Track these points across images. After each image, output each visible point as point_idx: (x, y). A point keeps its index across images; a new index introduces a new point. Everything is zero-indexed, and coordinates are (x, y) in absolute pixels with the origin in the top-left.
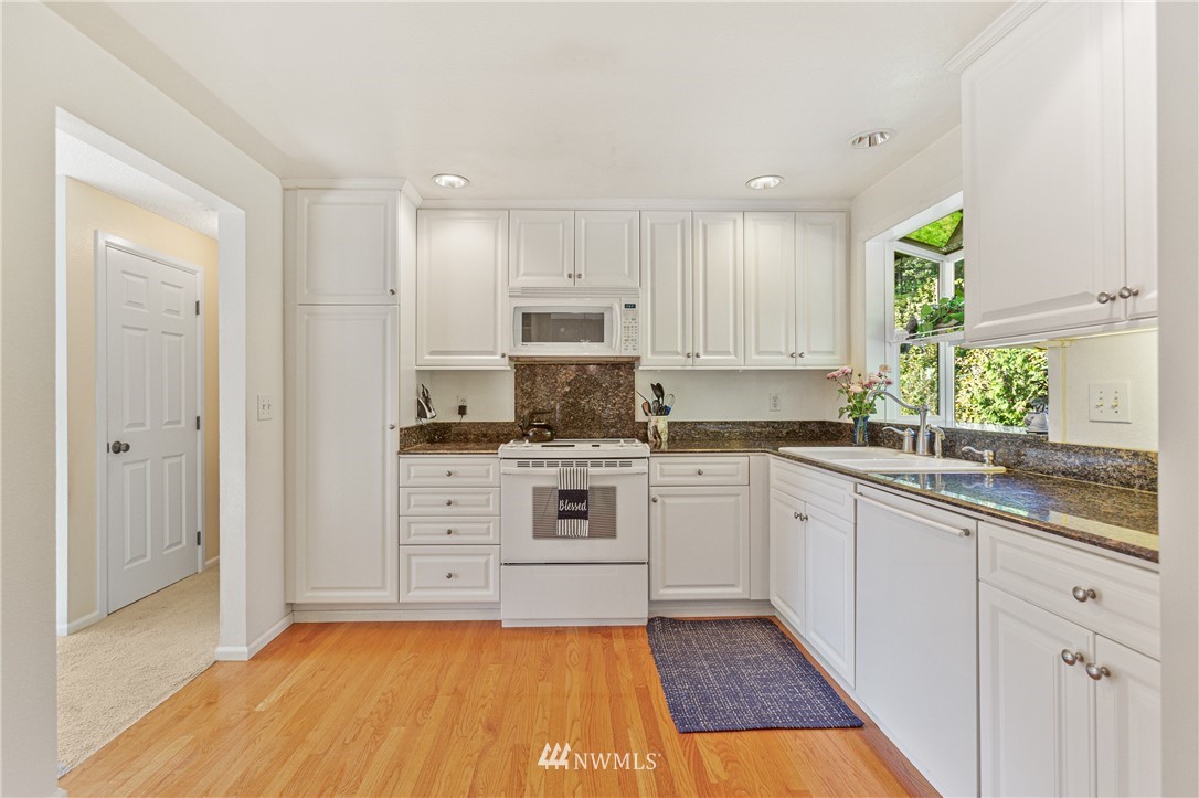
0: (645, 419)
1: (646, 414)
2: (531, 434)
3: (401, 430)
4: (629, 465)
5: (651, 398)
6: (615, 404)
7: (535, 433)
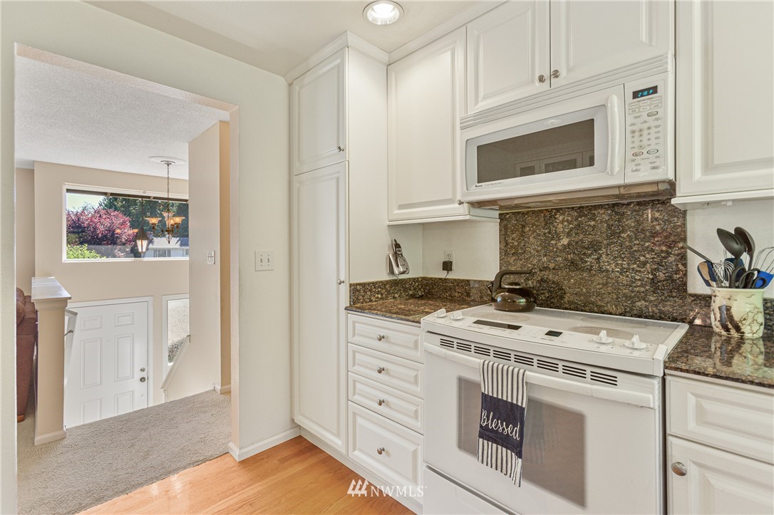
0: (706, 290)
1: (708, 284)
2: (499, 299)
3: (351, 285)
4: (612, 382)
5: (719, 255)
6: (644, 264)
7: (504, 299)
